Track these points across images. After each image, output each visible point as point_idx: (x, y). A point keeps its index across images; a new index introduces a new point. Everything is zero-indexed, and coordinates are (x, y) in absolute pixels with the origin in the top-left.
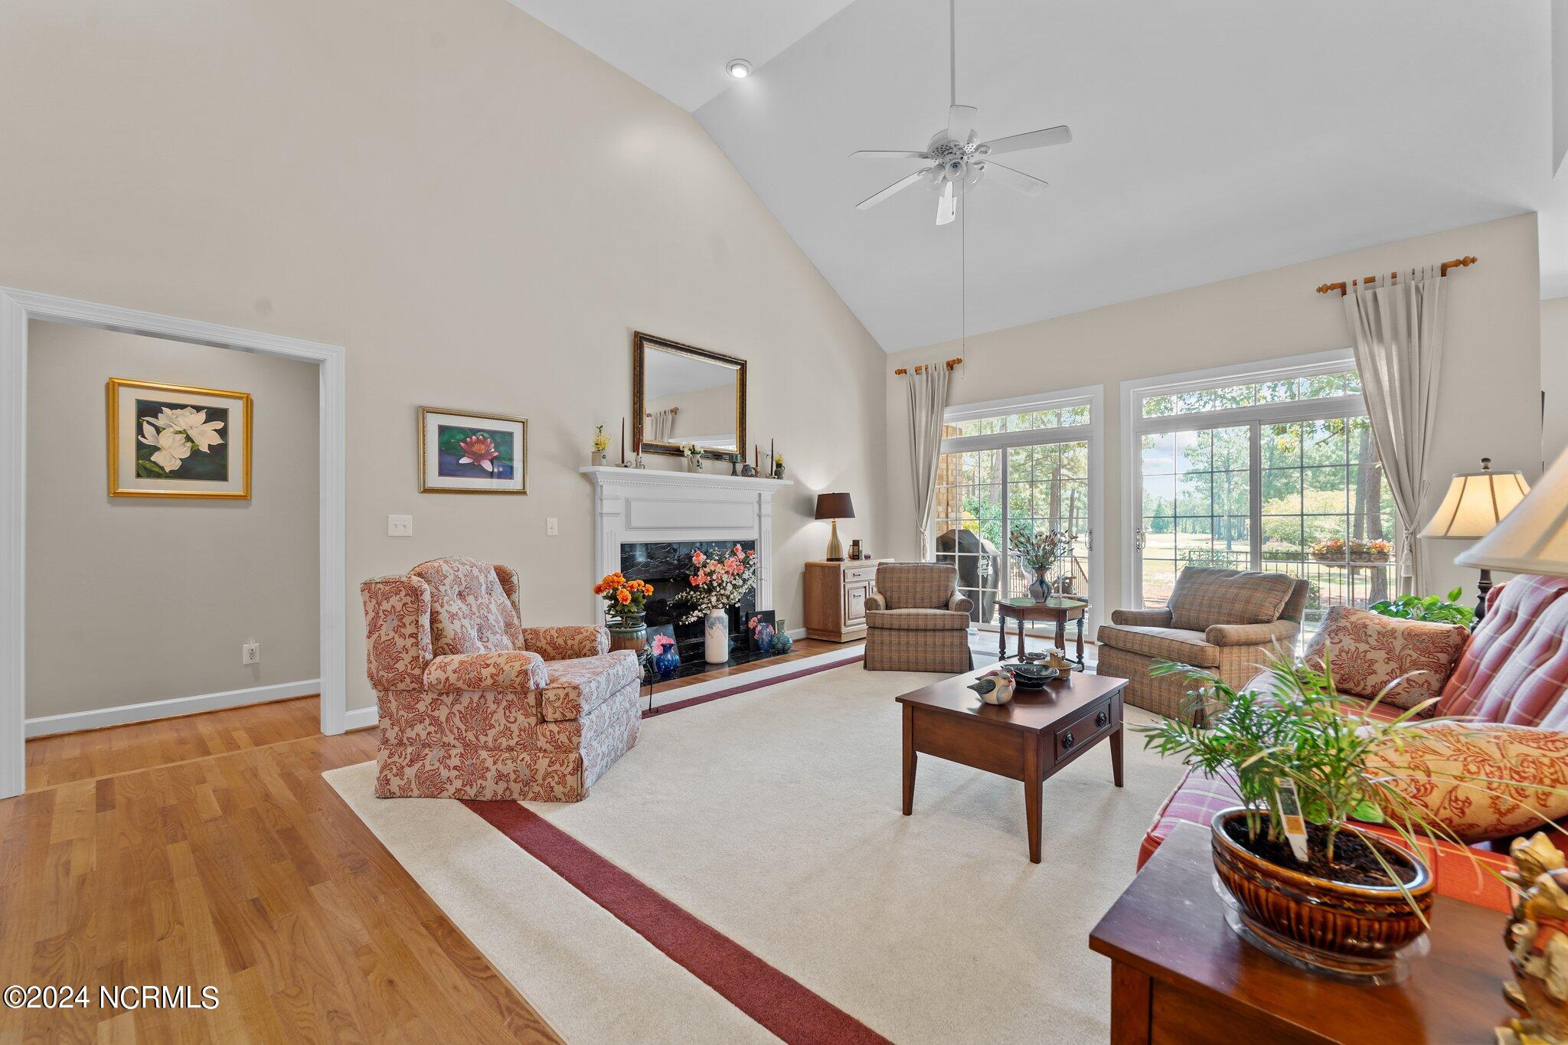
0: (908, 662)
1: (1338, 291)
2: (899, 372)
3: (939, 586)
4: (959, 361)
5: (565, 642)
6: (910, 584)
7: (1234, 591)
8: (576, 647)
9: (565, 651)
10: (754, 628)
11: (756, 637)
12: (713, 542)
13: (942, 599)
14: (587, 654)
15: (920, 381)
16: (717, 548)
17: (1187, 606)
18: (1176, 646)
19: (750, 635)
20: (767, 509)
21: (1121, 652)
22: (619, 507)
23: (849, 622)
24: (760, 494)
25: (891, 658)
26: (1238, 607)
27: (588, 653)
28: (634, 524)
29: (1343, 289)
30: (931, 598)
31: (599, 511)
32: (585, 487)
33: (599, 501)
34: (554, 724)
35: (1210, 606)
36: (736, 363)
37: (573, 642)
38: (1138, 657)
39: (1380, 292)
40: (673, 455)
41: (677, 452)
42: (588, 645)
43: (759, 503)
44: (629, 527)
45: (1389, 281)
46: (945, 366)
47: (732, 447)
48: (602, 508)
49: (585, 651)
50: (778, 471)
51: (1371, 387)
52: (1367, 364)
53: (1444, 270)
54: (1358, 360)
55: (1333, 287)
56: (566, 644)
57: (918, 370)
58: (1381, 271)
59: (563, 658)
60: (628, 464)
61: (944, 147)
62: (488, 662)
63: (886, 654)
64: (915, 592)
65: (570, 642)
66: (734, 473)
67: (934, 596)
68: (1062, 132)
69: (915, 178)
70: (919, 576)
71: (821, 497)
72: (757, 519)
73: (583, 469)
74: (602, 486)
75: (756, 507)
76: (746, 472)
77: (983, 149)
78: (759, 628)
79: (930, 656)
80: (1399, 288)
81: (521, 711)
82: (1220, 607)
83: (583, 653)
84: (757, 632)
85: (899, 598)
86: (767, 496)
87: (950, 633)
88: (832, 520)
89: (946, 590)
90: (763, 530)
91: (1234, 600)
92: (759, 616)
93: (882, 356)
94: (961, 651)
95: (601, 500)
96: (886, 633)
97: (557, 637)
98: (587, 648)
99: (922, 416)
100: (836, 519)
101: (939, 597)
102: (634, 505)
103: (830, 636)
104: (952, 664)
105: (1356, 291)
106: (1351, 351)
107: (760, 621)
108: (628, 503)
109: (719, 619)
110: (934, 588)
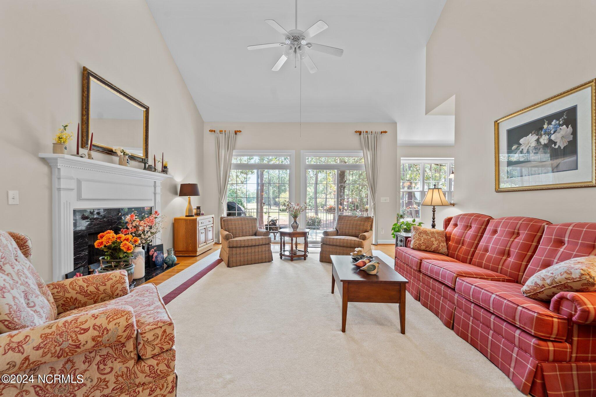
0: (248, 261)
1: (359, 133)
2: (211, 131)
3: (252, 226)
4: (240, 131)
5: (97, 289)
6: (240, 226)
7: (359, 222)
8: (109, 291)
9: (97, 296)
10: (153, 255)
11: (154, 259)
12: (133, 208)
13: (254, 232)
14: (119, 294)
15: (222, 137)
16: (136, 212)
17: (344, 228)
18: (349, 241)
19: (150, 259)
20: (158, 190)
21: (331, 246)
22: (73, 185)
23: (200, 246)
24: (155, 182)
25: (240, 260)
26: (361, 227)
27: (121, 293)
28: (83, 197)
29: (360, 133)
30: (249, 231)
31: (57, 187)
32: (45, 169)
33: (57, 180)
34: (152, 359)
35: (353, 228)
36: (144, 107)
37: (104, 287)
38: (338, 247)
39: (369, 136)
40: (108, 154)
41: (110, 152)
42: (120, 287)
43: (155, 187)
44: (79, 198)
45: (370, 133)
46: (234, 132)
47: (140, 154)
48: (59, 184)
49: (117, 292)
50: (165, 169)
51: (366, 162)
52: (365, 155)
53: (381, 133)
54: (364, 154)
55: (358, 132)
56: (99, 290)
57: (221, 132)
58: (369, 130)
59: (95, 302)
60: (83, 155)
61: (295, 37)
62: (85, 326)
63: (238, 259)
64: (243, 229)
65: (102, 288)
66: (145, 168)
67: (251, 230)
68: (341, 51)
69: (278, 45)
70: (243, 222)
71: (182, 186)
72: (153, 195)
73: (42, 155)
74: (59, 169)
75: (153, 188)
76: (150, 168)
77: (309, 45)
78: (155, 254)
79: (257, 257)
80: (373, 135)
81: (118, 360)
82: (356, 228)
83: (116, 294)
84: (154, 257)
85: (236, 233)
86: (158, 184)
87: (265, 246)
88: (189, 196)
89: (255, 228)
90: (157, 201)
91: (360, 225)
92: (155, 248)
93: (203, 122)
94: (269, 253)
95: (59, 179)
96: (238, 249)
97: (87, 286)
98: (120, 289)
99: (223, 152)
100: (190, 197)
101: (253, 231)
102: (84, 185)
103: (190, 253)
104: (266, 259)
105: (363, 134)
106: (362, 151)
107: (155, 251)
108: (79, 182)
109: (140, 253)
110: (251, 227)
